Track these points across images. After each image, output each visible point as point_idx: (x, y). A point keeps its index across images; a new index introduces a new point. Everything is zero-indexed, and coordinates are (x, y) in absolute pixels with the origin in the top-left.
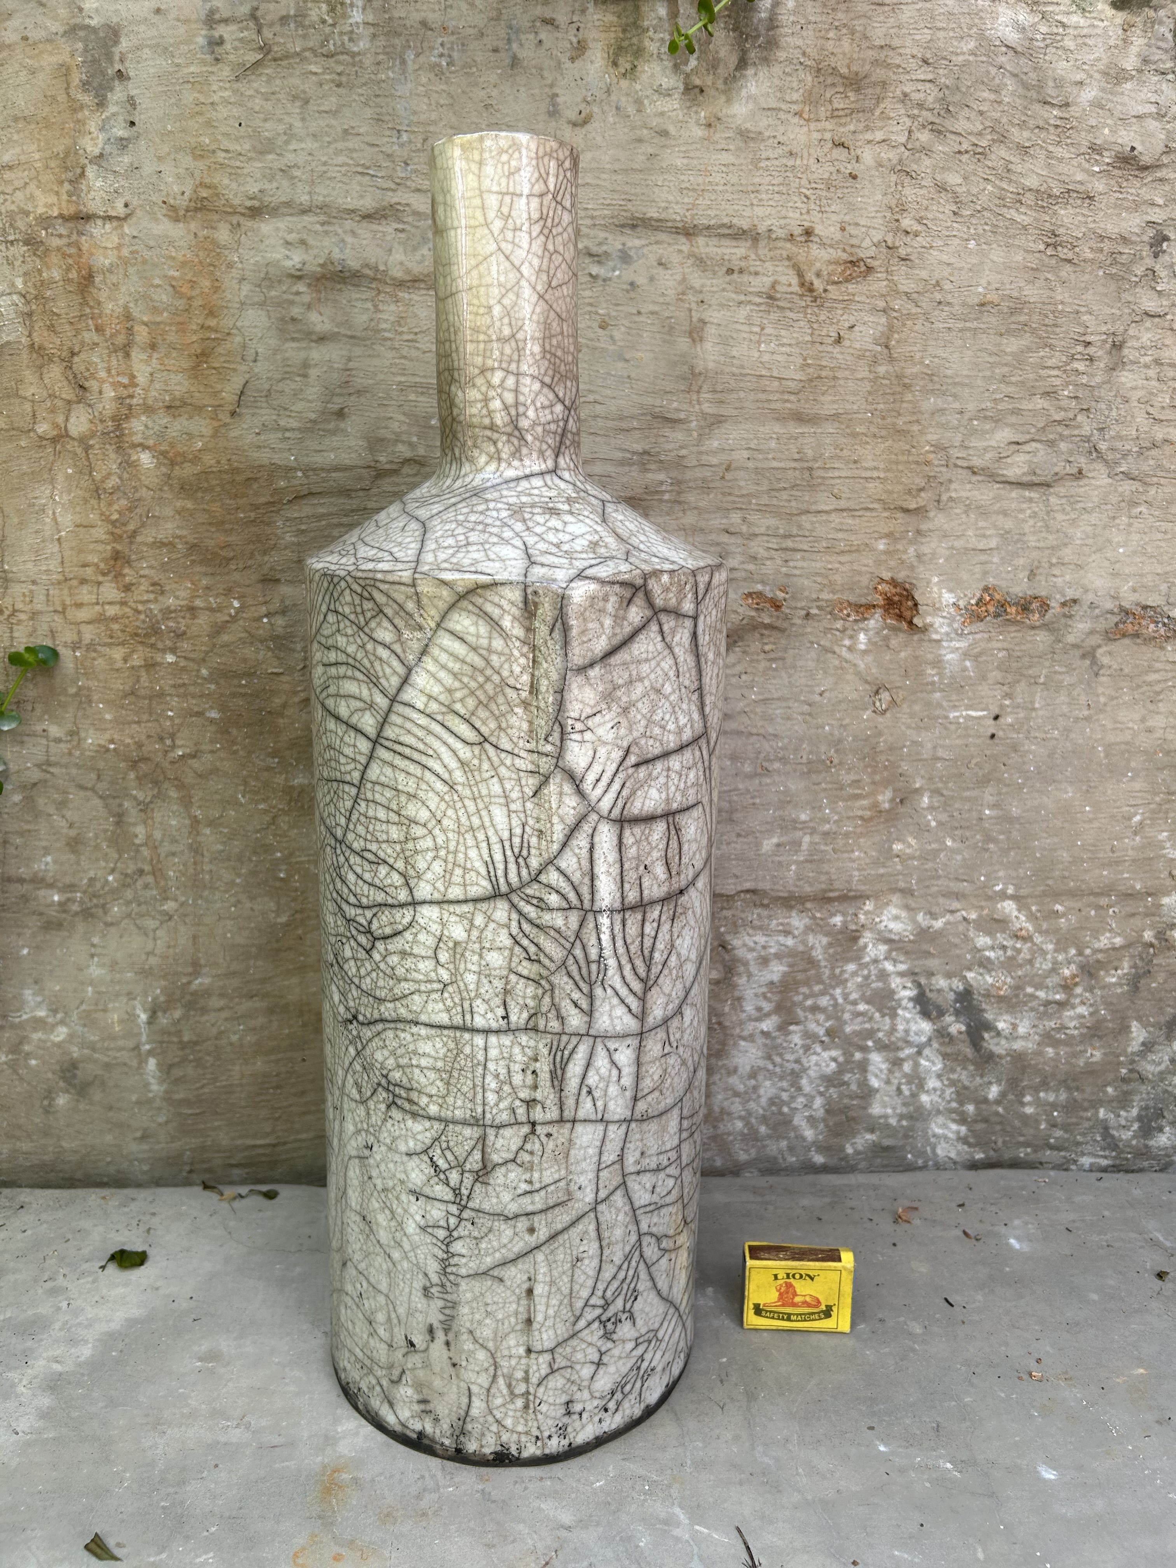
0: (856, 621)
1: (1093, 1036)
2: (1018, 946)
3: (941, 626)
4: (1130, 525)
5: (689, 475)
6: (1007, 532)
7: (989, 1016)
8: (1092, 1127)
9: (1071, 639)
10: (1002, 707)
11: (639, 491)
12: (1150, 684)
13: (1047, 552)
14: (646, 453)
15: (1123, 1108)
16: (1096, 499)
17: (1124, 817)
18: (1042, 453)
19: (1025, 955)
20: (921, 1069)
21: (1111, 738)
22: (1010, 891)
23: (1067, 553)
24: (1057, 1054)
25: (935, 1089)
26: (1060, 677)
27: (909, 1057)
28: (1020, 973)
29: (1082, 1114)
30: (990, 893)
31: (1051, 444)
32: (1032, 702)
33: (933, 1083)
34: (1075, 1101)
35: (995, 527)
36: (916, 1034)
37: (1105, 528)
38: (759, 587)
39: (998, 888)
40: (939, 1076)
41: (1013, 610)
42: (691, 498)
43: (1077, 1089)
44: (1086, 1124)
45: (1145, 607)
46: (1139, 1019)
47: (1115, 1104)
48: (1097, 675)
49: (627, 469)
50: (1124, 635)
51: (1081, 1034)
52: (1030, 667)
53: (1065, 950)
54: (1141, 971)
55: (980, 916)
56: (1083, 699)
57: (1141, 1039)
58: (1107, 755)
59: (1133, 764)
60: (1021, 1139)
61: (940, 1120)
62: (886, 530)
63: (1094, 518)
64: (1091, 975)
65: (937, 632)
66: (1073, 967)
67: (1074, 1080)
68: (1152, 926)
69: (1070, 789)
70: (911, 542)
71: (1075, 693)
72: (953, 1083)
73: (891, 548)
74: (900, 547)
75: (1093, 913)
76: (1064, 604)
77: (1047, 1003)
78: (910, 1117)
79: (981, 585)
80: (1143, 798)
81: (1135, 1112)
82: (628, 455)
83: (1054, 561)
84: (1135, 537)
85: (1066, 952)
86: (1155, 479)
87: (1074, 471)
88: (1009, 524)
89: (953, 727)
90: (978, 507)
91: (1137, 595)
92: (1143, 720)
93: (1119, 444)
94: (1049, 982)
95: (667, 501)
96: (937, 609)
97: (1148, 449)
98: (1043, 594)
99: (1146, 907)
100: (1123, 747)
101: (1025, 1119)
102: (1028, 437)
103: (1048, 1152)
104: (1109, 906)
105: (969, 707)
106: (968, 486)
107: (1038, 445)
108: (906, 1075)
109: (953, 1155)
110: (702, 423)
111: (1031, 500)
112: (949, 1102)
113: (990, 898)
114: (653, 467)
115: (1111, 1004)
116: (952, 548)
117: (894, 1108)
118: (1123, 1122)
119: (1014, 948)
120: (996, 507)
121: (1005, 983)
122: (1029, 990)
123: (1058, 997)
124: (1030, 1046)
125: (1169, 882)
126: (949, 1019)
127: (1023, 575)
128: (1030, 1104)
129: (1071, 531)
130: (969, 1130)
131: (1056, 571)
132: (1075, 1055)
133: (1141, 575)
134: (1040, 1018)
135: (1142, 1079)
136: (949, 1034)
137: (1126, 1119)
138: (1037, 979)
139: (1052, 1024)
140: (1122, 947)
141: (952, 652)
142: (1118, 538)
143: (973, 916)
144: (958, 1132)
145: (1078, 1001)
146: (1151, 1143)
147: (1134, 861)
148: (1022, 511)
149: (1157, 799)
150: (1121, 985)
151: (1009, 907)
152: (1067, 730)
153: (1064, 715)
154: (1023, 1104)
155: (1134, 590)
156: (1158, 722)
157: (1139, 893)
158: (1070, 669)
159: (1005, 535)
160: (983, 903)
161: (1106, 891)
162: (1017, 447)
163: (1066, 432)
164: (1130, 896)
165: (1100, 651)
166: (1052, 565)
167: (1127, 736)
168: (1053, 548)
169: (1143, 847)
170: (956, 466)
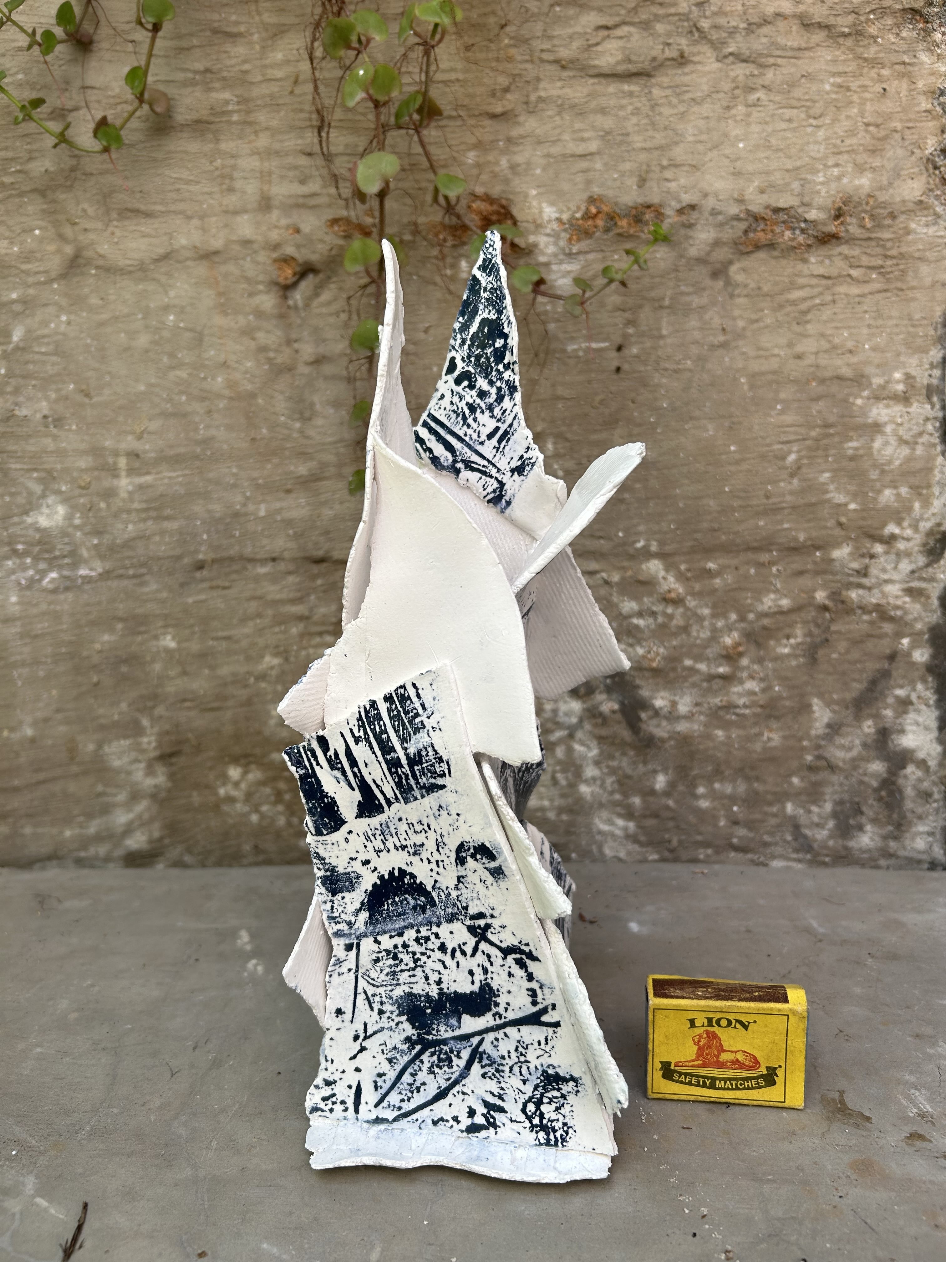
0: (454, 246)
1: (769, 717)
2: (669, 610)
3: (547, 246)
4: (749, 115)
5: (256, 92)
6: (608, 133)
7: (645, 693)
8: (779, 826)
9: (693, 252)
10: (625, 336)
11: (204, 114)
12: (794, 303)
13: (656, 153)
14: (207, 71)
15: (815, 802)
16: (705, 87)
17: (776, 457)
18: (636, 37)
19: (678, 621)
20: (576, 755)
21: (756, 366)
22: (654, 547)
23: (679, 153)
24: (729, 737)
25: (594, 779)
26: (688, 299)
27: (560, 741)
28: (674, 643)
29: (767, 809)
30: (631, 551)
31: (646, 26)
32: (659, 329)
33: (590, 771)
34: (757, 793)
35: (594, 128)
36: (566, 714)
37: (719, 120)
38: (344, 213)
39: (639, 545)
40: (597, 763)
41: (624, 223)
42: (262, 117)
43: (757, 779)
44: (773, 821)
45: (777, 210)
46: (821, 696)
47: (803, 798)
48: (732, 296)
49: (190, 89)
50: (758, 247)
51: (755, 715)
52: (652, 288)
53: (725, 615)
54: (818, 640)
55: (623, 579)
56: (717, 322)
57: (826, 720)
58: (752, 387)
59: (782, 395)
60: (699, 838)
61: (605, 814)
62: (473, 140)
63: (706, 109)
64: (758, 645)
65: (544, 254)
66: (736, 634)
67: (753, 768)
68: (824, 587)
69: (710, 427)
70: (503, 152)
71: (707, 317)
72: (613, 771)
73: (482, 160)
74: (490, 158)
75: (752, 571)
76: (680, 211)
77: (711, 678)
78: (570, 811)
79: (585, 196)
80: (796, 433)
81: (828, 807)
82: (190, 75)
83: (665, 163)
84: (755, 128)
85: (726, 618)
86: (771, 60)
87: (675, 54)
88: (607, 122)
89: (572, 362)
90: (573, 107)
91: (765, 197)
92: (790, 345)
93: (722, 21)
94: (710, 652)
95: (237, 123)
96: (538, 226)
97: (759, 25)
98: (656, 200)
99: (815, 563)
100: (770, 377)
101: (701, 814)
102: (617, 19)
103: (732, 854)
104: (771, 563)
105: (590, 338)
106: (559, 84)
107: (632, 29)
108: (559, 762)
109: (622, 855)
110: (264, 35)
111: (631, 94)
112: (612, 793)
113: (632, 557)
114: (217, 85)
115: (786, 678)
116: (548, 155)
117: (551, 800)
118: (816, 819)
119: (665, 614)
120: (593, 104)
121: (657, 654)
122: (688, 662)
123: (721, 670)
124: (695, 727)
125: (837, 532)
126: (600, 697)
127: (631, 182)
128: (703, 796)
129: (680, 127)
130: (639, 827)
131: (668, 174)
132: (749, 739)
133: (768, 173)
134: (703, 696)
135: (832, 768)
136: (601, 714)
137: (819, 815)
138: (696, 651)
139: (717, 701)
140: (790, 611)
141: (563, 277)
142: (734, 132)
143: (616, 578)
144: (625, 829)
145: (745, 674)
146: (852, 844)
147: (794, 508)
148: (622, 107)
149: (813, 434)
150: (796, 656)
151: (655, 567)
152: (701, 359)
153: (696, 342)
154: (696, 797)
155: (762, 192)
156: (807, 346)
157: (804, 547)
158: (699, 290)
159: (606, 135)
160: (626, 564)
161: (765, 545)
162: (605, 33)
163: (661, 11)
164: (795, 549)
165: (733, 269)
166: (663, 168)
167: (774, 364)
168: (661, 148)
169: (802, 491)
170: (542, 61)
